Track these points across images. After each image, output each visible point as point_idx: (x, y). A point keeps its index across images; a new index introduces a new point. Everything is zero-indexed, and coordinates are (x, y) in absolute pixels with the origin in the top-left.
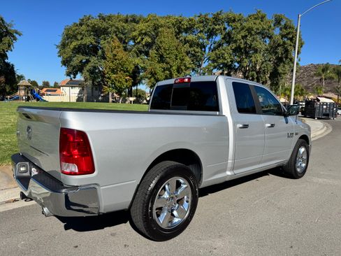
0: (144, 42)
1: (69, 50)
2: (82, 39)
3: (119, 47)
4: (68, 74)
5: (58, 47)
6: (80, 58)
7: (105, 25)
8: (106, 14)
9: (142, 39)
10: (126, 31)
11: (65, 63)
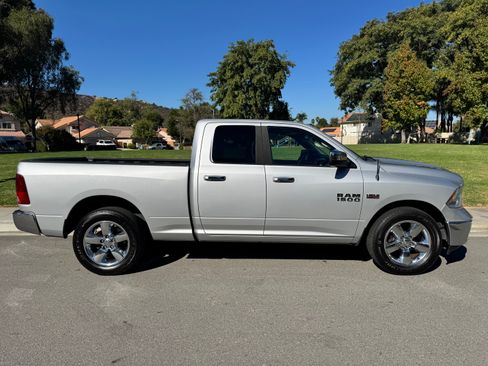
0: (459, 40)
1: (344, 75)
2: (360, 56)
3: (409, 58)
4: (343, 107)
5: (331, 72)
6: (356, 83)
7: (396, 27)
8: (397, 11)
9: (457, 35)
10: (430, 29)
11: (339, 93)
